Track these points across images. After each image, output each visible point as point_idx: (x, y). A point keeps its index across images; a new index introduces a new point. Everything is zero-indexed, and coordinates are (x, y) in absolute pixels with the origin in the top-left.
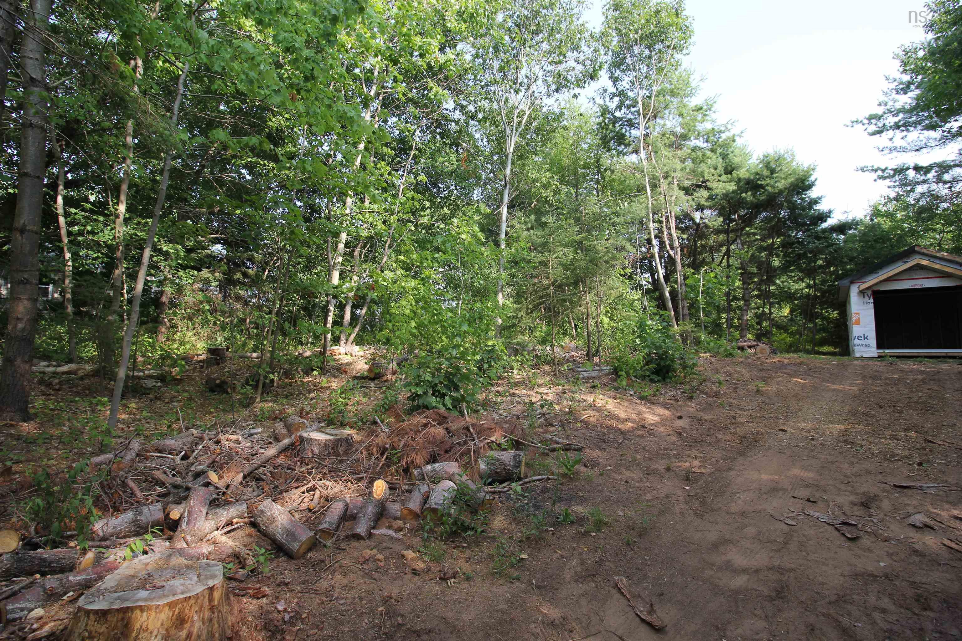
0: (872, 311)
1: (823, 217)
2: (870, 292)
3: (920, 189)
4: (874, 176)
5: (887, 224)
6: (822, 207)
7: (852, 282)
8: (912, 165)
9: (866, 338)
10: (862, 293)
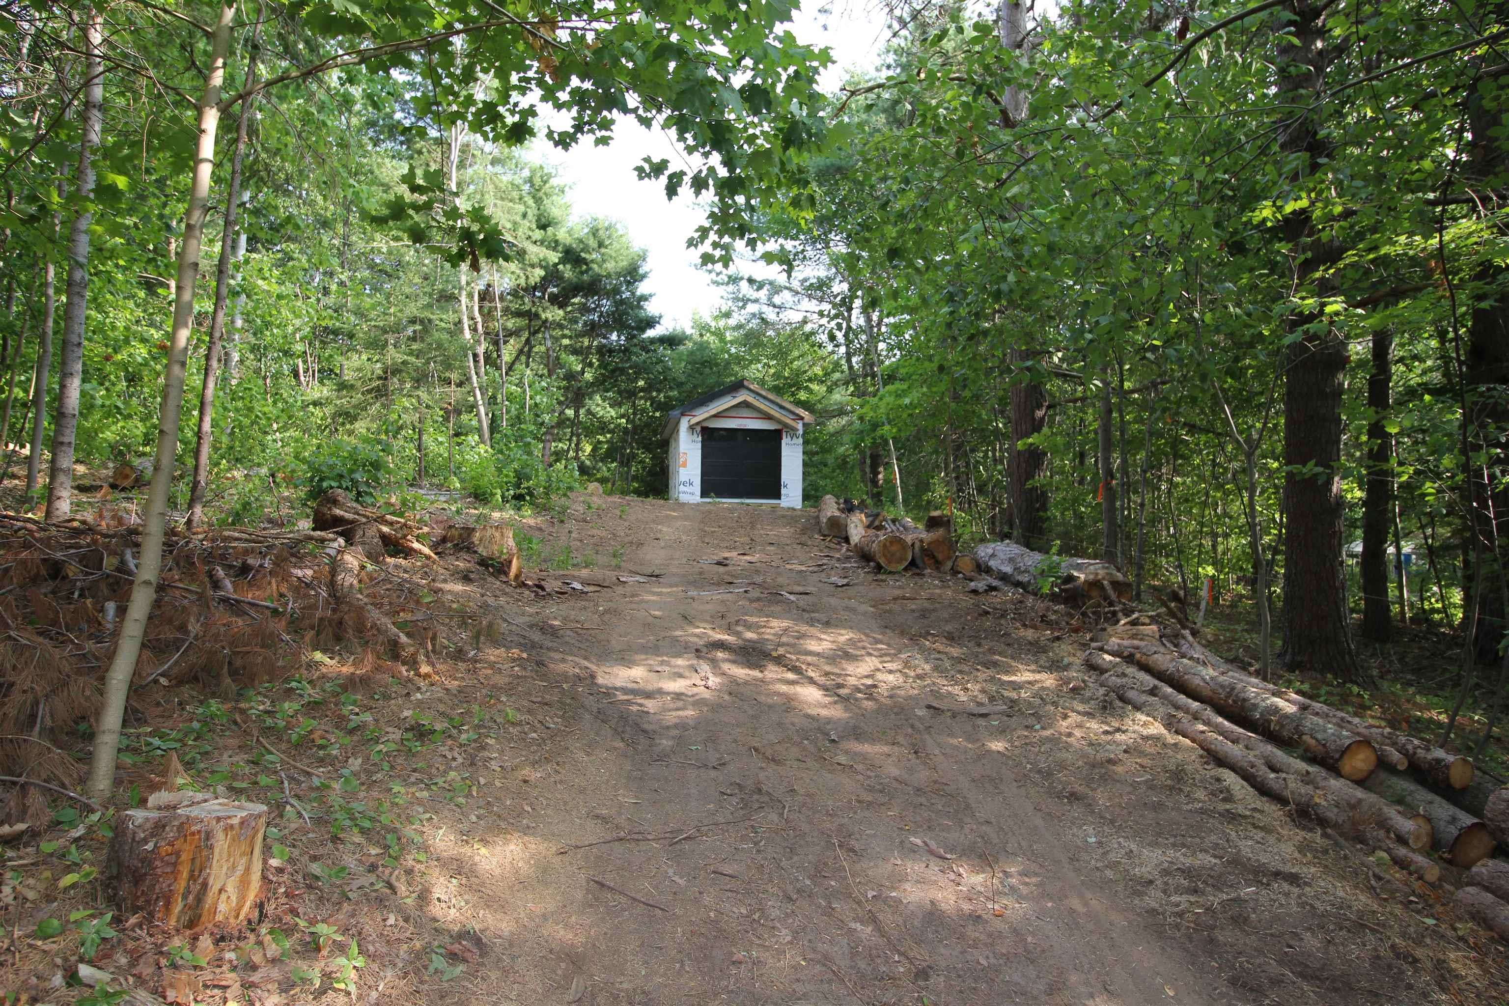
0: (699, 454)
1: (651, 323)
2: (699, 429)
5: (714, 343)
7: (683, 414)
9: (691, 484)
10: (692, 428)
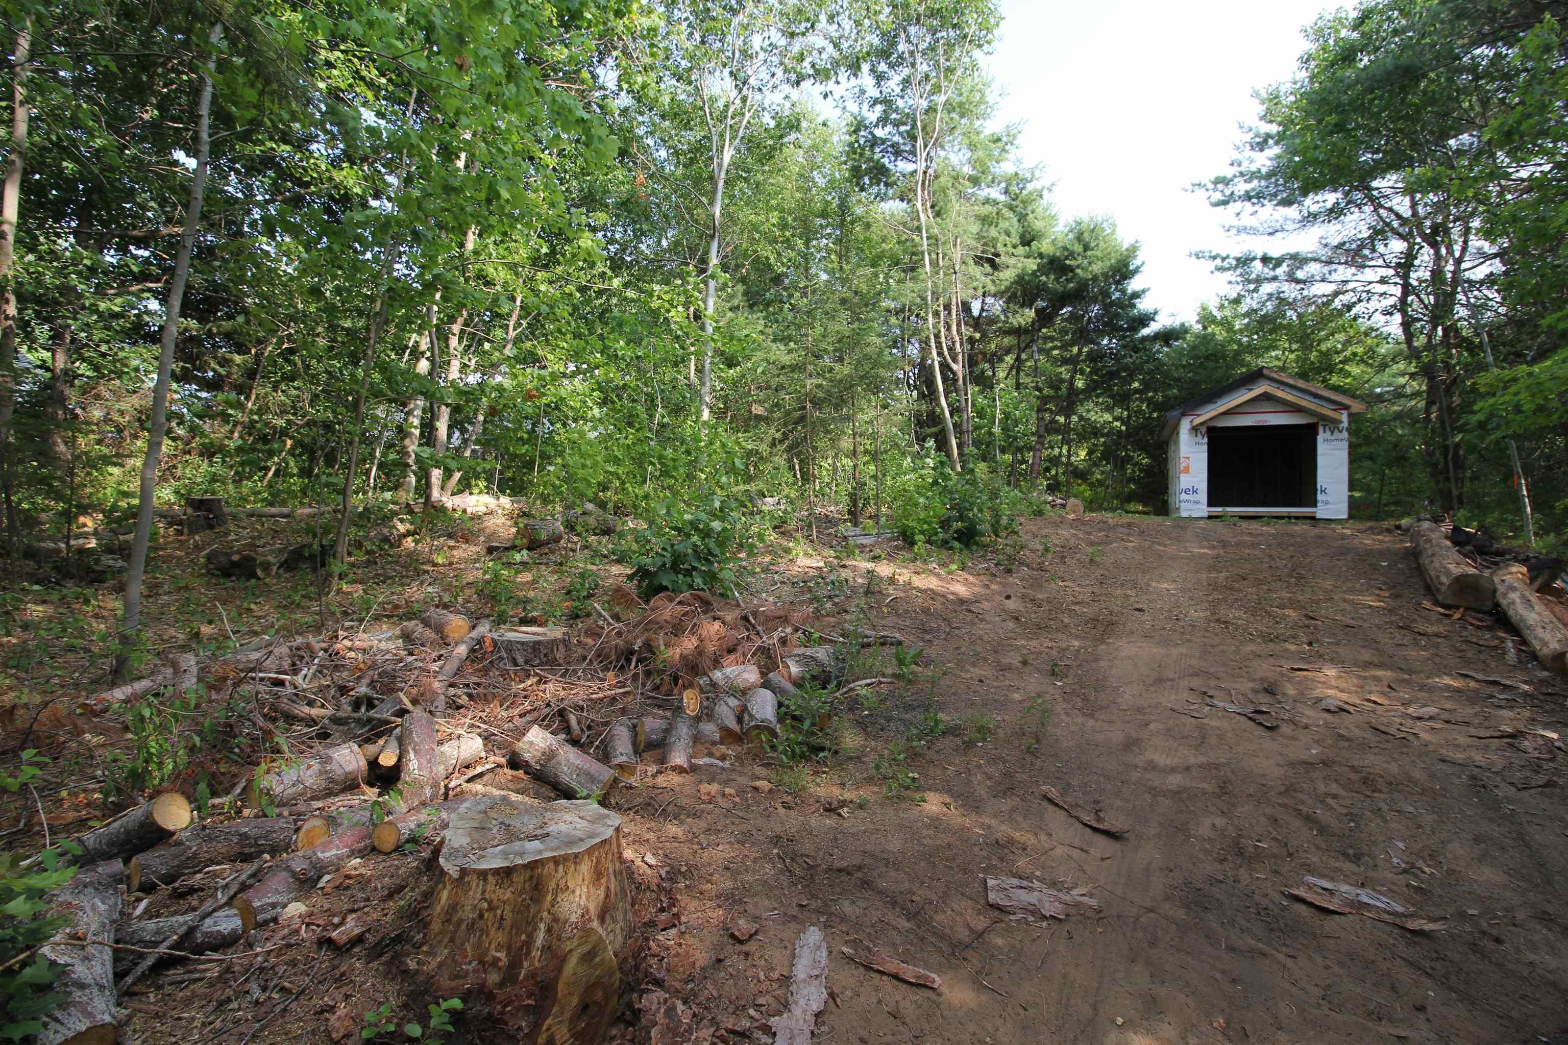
0: (1205, 456)
1: (1145, 319)
2: (1204, 429)
3: (1267, 288)
4: (1211, 265)
5: (1220, 334)
6: (1143, 305)
7: (1184, 415)
8: (1260, 255)
9: (1195, 491)
10: (1195, 429)
